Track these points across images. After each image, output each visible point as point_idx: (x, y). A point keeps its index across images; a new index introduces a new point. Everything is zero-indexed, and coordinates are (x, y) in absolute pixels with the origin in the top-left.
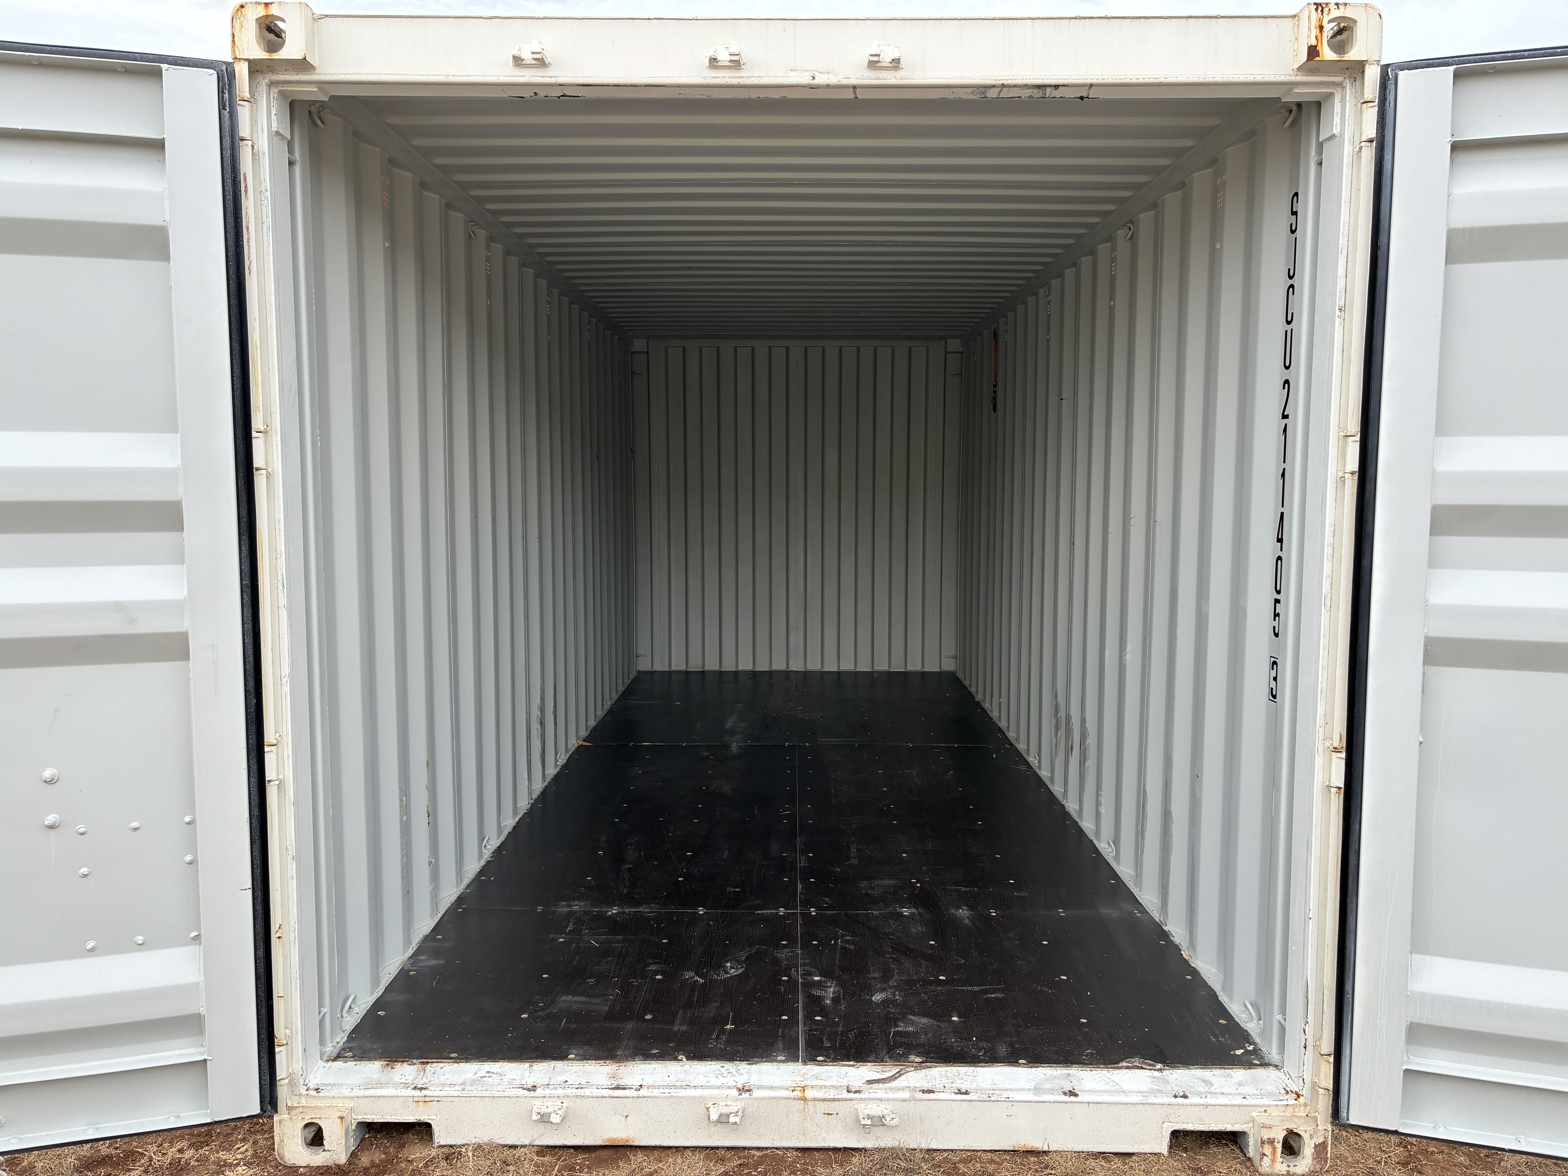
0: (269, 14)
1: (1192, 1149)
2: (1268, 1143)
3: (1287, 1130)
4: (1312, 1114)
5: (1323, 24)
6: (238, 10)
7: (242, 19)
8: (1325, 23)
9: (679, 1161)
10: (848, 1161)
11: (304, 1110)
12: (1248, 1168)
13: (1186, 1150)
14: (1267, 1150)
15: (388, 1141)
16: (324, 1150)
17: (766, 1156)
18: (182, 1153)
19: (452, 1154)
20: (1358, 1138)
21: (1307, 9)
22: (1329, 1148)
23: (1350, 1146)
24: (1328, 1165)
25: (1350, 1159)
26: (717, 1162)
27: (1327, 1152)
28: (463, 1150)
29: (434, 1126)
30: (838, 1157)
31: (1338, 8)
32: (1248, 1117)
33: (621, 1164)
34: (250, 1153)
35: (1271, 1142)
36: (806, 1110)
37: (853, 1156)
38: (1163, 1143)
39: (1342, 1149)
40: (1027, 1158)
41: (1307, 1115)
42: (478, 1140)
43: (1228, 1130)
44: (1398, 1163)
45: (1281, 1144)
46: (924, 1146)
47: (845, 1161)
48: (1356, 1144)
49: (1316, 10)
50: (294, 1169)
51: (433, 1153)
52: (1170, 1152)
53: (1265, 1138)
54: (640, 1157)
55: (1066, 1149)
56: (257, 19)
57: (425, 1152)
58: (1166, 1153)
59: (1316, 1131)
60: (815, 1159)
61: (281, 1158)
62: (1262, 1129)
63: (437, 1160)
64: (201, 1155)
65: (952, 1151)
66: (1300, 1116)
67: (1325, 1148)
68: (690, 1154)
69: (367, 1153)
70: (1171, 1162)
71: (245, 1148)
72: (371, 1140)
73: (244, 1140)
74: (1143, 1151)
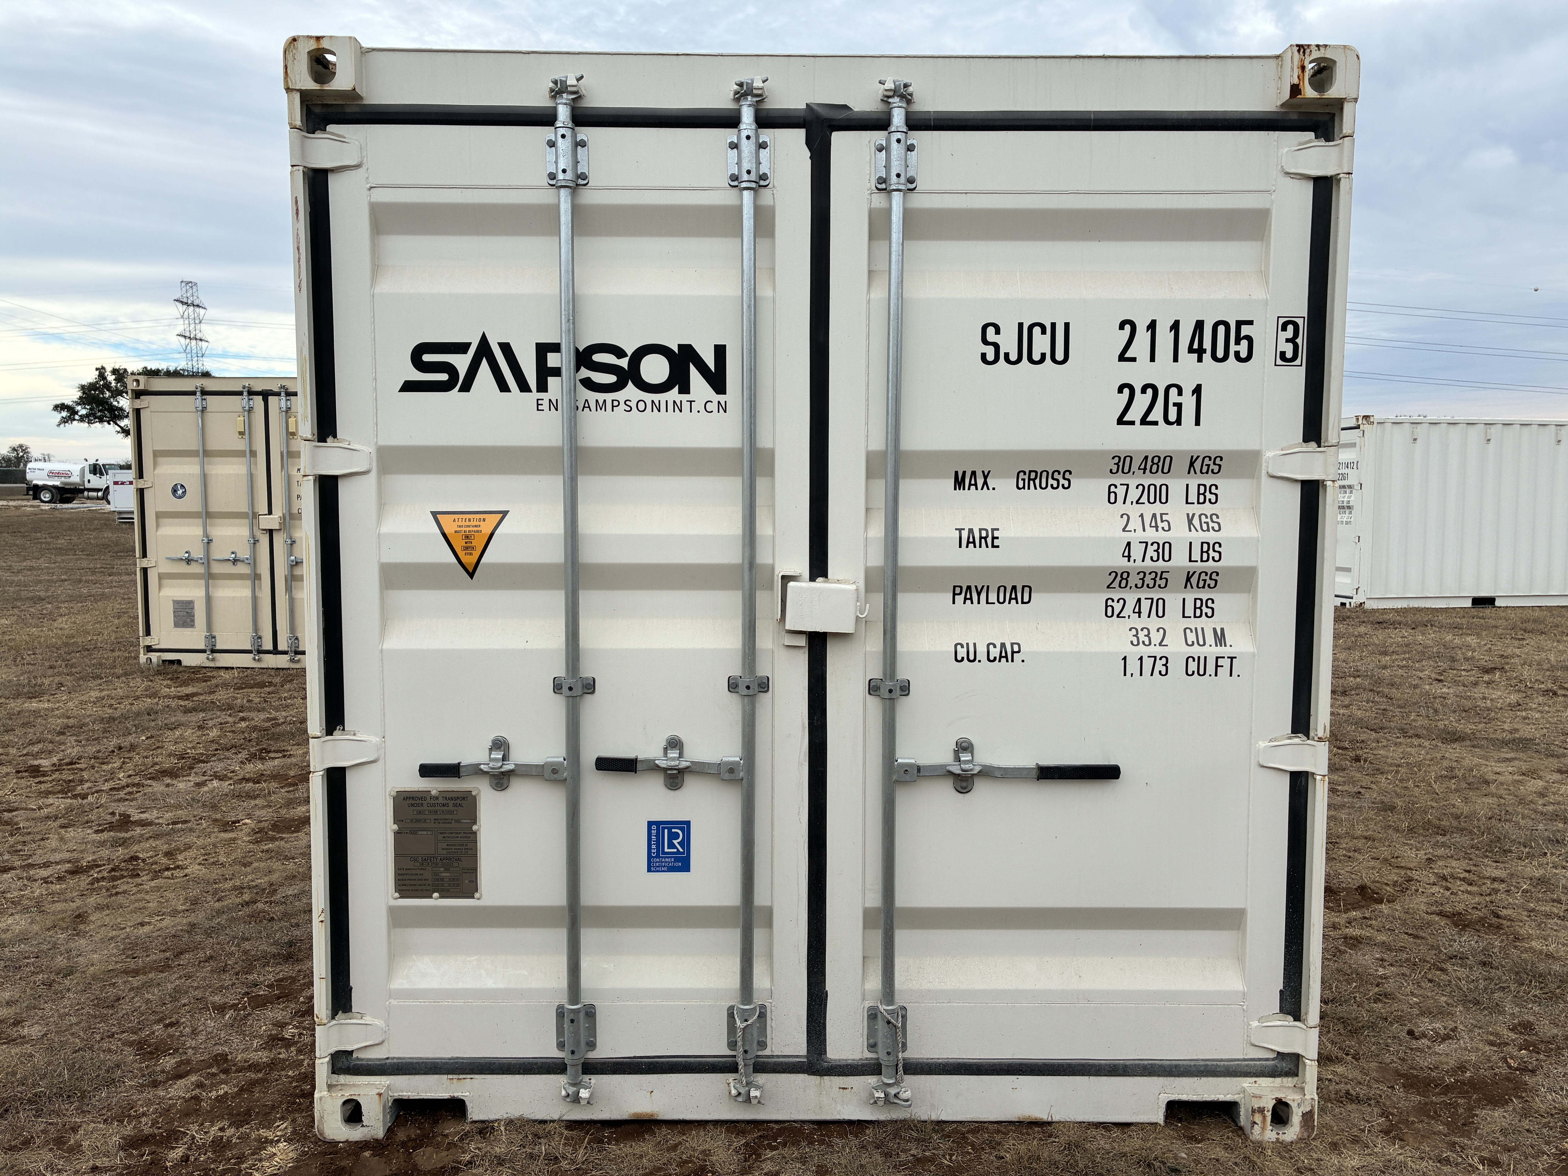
0: (320, 47)
1: (1186, 1120)
2: (1259, 1112)
3: (1276, 1099)
4: (1300, 1085)
5: (1305, 64)
6: (291, 43)
7: (294, 51)
8: (1306, 63)
9: (702, 1133)
10: (862, 1132)
11: (343, 1088)
12: (1240, 1136)
13: (1180, 1121)
14: (1258, 1118)
15: (423, 1118)
16: (363, 1126)
17: (785, 1128)
18: (224, 1131)
19: (485, 1129)
20: (1343, 1109)
21: (1289, 50)
22: (1316, 1117)
23: (1335, 1116)
24: (1315, 1133)
25: (1335, 1128)
26: (738, 1134)
27: (1314, 1120)
28: (496, 1125)
29: (467, 1103)
30: (853, 1129)
31: (1319, 50)
32: (1239, 1088)
33: (646, 1136)
34: (289, 1130)
35: (1261, 1110)
36: (822, 1084)
37: (867, 1128)
38: (1160, 1113)
39: (1328, 1119)
40: (1031, 1128)
41: (1295, 1086)
42: (509, 1115)
43: (1220, 1100)
44: (1381, 1132)
45: (1270, 1113)
46: (934, 1117)
47: (859, 1132)
48: (1341, 1114)
49: (1299, 51)
50: (334, 1144)
51: (467, 1128)
52: (1165, 1122)
53: (1256, 1106)
54: (664, 1130)
55: (1068, 1120)
56: (308, 52)
57: (459, 1128)
58: (1162, 1122)
59: (1303, 1101)
60: (831, 1131)
61: (321, 1134)
62: (1253, 1099)
63: (471, 1134)
64: (242, 1133)
65: (961, 1122)
66: (1289, 1087)
67: (1313, 1116)
68: (712, 1127)
69: (403, 1129)
70: (1168, 1131)
71: (284, 1126)
72: (406, 1117)
73: (282, 1118)
74: (1141, 1121)
